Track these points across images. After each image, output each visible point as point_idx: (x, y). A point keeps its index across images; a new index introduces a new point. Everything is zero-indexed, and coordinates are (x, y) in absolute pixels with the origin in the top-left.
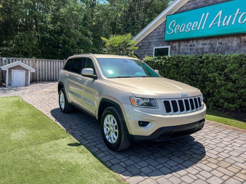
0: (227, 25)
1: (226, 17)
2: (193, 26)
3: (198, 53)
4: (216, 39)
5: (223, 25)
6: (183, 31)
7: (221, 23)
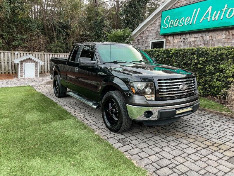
0: (217, 19)
1: (215, 12)
2: (186, 21)
3: (190, 46)
4: (207, 33)
5: (213, 19)
6: (177, 26)
7: (211, 18)
